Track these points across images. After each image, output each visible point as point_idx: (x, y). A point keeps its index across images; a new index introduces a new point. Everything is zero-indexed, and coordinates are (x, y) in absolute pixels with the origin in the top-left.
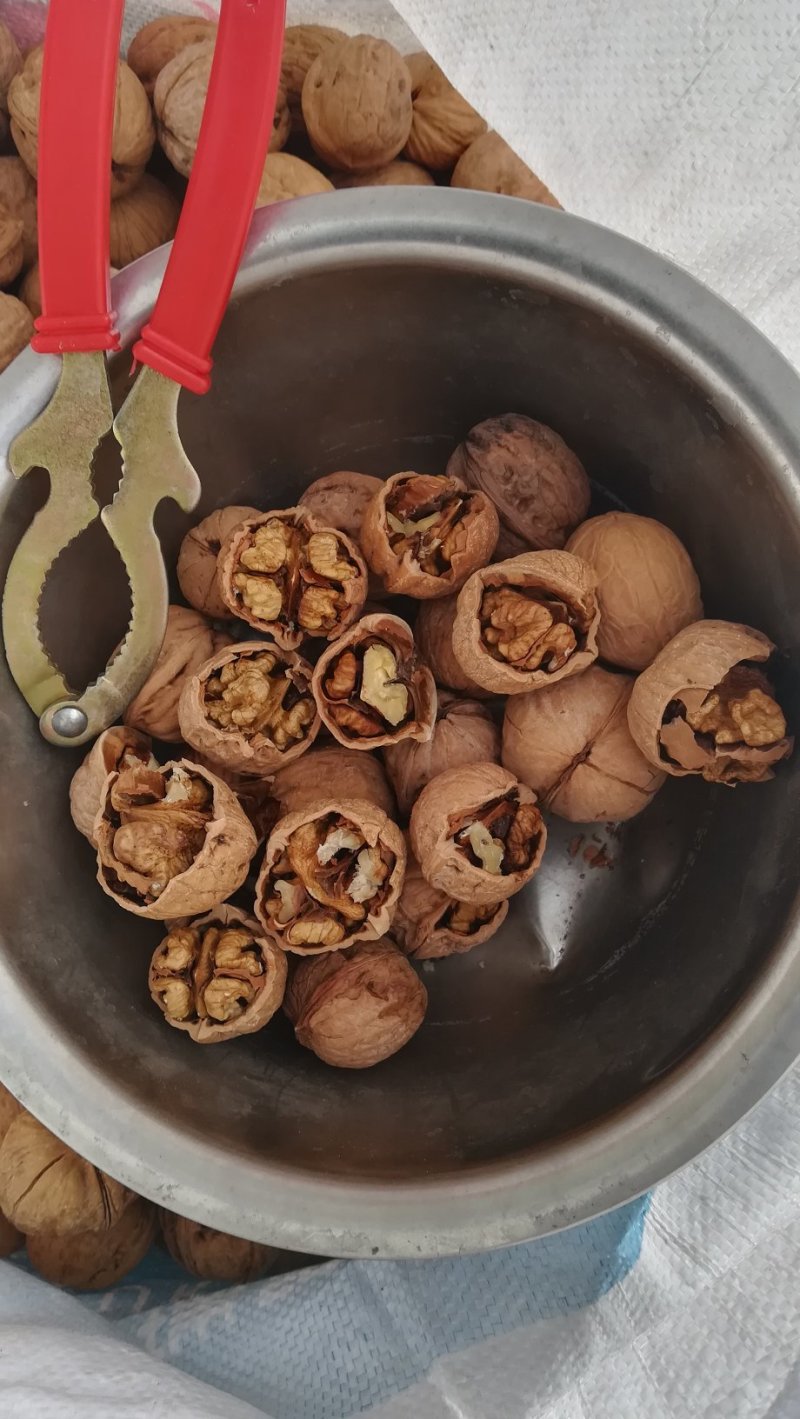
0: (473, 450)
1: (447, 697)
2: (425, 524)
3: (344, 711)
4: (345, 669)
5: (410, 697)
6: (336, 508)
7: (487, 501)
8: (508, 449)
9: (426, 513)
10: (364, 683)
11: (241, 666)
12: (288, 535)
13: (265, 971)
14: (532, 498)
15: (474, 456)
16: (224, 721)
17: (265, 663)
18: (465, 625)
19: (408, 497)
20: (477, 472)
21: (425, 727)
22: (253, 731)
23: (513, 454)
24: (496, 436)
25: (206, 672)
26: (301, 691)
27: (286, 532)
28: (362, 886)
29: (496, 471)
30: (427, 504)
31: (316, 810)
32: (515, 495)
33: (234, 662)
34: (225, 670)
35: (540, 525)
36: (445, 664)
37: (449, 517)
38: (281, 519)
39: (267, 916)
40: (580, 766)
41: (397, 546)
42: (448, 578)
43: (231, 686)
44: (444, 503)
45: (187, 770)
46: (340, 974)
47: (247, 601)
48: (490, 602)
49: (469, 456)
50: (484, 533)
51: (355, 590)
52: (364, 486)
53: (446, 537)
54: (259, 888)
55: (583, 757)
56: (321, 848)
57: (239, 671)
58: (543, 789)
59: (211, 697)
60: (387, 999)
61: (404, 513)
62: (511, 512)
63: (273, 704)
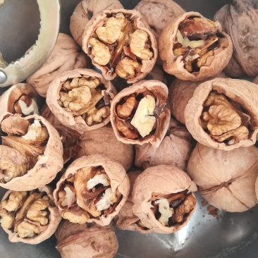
0: (233, 11)
1: (174, 125)
2: (195, 44)
3: (121, 124)
4: (128, 105)
5: (156, 124)
6: (154, 15)
7: (230, 44)
8: (251, 18)
9: (196, 38)
10: (135, 115)
11: (82, 82)
12: (125, 24)
13: (48, 223)
14: (253, 47)
15: (232, 15)
16: (65, 105)
17: (93, 84)
18: (195, 106)
19: (191, 27)
20: (230, 24)
21: (158, 139)
22: (77, 114)
23: (253, 22)
24: (248, 9)
25: (65, 78)
26: (106, 104)
27: (125, 22)
28: (103, 203)
29: (240, 27)
30: (200, 34)
31: (94, 162)
32: (245, 43)
33: (80, 78)
34: (73, 81)
35: (251, 62)
36: (178, 110)
37: (208, 46)
38: (125, 15)
39: (58, 199)
40: (223, 188)
41: (176, 50)
42: (196, 75)
43: (73, 90)
44: (209, 36)
45: (41, 122)
46: (81, 234)
47: (93, 53)
48: (212, 98)
49: (230, 14)
50: (223, 61)
51: (147, 66)
52: (172, 8)
53: (203, 55)
54: (58, 184)
55: (227, 184)
56: (91, 180)
57: (80, 84)
58: (202, 188)
59: (64, 90)
60: (98, 251)
61: (186, 33)
62: (240, 51)
63: (91, 104)
